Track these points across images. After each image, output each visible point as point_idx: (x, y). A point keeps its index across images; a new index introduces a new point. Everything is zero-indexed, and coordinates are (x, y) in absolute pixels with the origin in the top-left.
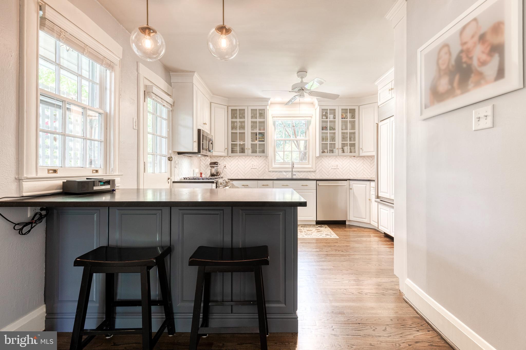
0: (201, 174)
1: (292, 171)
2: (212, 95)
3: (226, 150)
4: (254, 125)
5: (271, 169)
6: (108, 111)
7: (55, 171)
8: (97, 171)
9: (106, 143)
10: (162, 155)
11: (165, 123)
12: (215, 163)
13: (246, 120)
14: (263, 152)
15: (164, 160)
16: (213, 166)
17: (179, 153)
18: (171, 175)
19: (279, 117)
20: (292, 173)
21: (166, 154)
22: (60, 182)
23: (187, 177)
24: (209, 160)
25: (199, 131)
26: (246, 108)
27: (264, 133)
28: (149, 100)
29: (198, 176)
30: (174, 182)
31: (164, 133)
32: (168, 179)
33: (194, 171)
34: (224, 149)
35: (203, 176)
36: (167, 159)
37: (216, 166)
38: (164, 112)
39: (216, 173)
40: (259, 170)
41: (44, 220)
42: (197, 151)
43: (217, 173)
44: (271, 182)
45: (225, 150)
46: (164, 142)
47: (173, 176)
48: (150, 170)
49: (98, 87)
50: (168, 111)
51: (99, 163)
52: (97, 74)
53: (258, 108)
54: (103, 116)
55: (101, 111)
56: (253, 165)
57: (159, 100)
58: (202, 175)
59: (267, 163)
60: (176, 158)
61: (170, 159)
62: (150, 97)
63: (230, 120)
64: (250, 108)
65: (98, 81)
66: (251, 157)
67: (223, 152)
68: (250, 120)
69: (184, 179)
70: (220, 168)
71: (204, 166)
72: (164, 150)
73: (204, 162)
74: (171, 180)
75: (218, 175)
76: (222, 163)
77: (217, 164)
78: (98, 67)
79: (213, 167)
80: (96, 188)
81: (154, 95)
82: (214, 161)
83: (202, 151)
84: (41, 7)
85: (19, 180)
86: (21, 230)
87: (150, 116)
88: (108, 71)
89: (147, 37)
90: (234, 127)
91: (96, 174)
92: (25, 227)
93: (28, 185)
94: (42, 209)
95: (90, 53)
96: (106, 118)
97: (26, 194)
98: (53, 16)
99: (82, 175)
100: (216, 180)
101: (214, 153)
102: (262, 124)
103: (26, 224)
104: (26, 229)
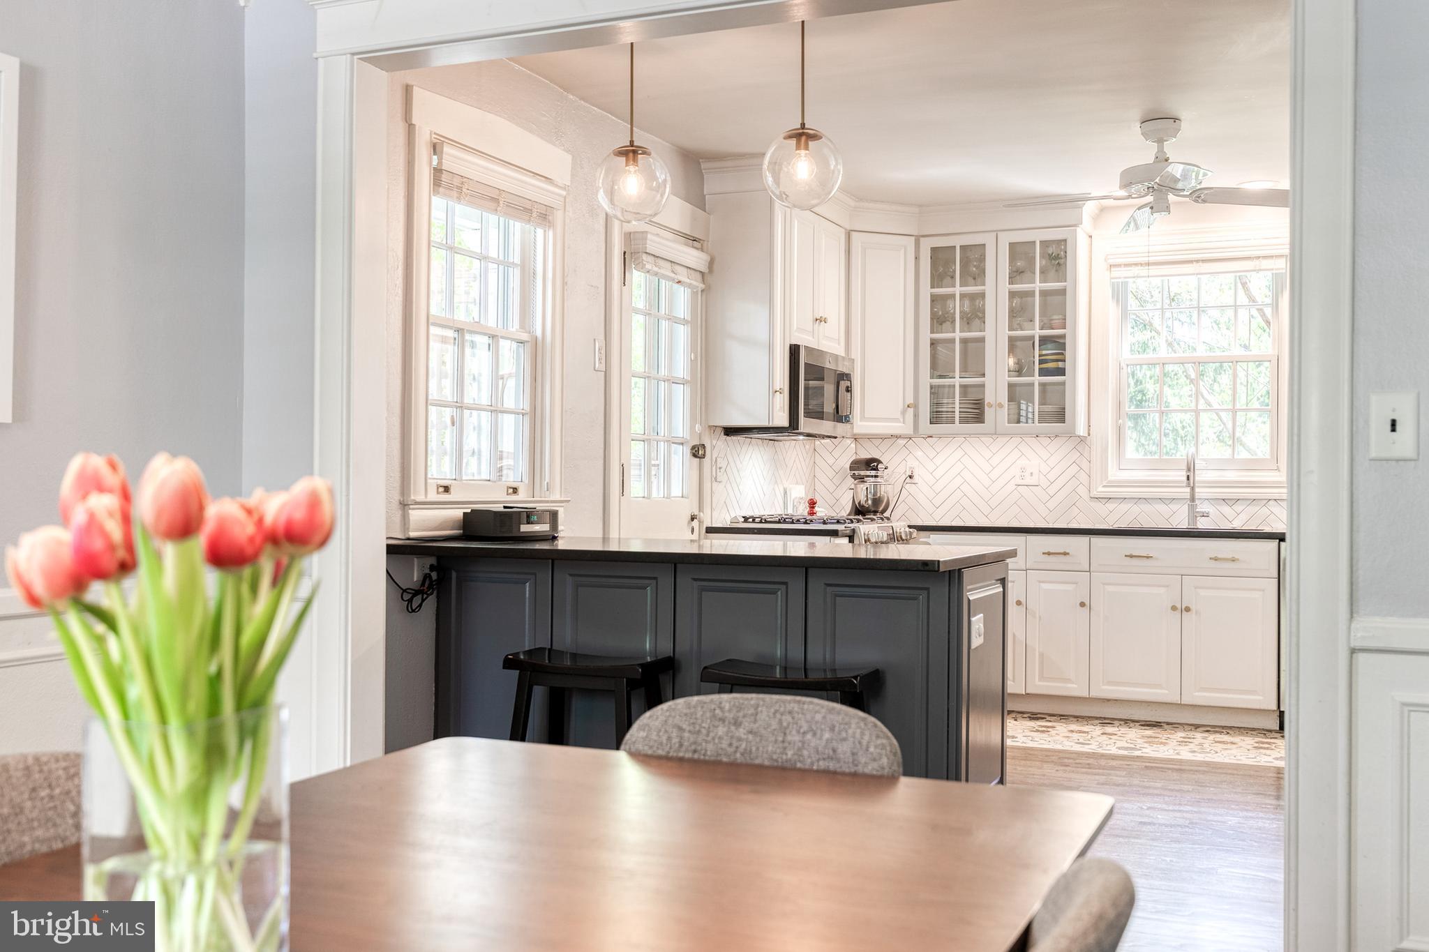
0: (812, 504)
1: (1193, 499)
2: (852, 203)
3: (911, 411)
4: (1019, 310)
5: (1100, 490)
6: (539, 333)
7: (447, 489)
8: (515, 490)
9: (534, 417)
10: (672, 441)
11: (682, 333)
12: (871, 464)
13: (989, 288)
14: (1060, 416)
15: (680, 456)
16: (863, 473)
17: (730, 431)
18: (701, 509)
19: (1136, 264)
20: (1192, 508)
21: (687, 436)
22: (458, 513)
23: (756, 513)
24: (848, 453)
25: (794, 351)
26: (988, 240)
27: (1063, 336)
28: (635, 276)
29: (803, 511)
30: (710, 530)
31: (681, 368)
32: (693, 519)
33: (785, 493)
34: (901, 407)
35: (821, 511)
36: (688, 451)
37: (873, 473)
38: (681, 301)
39: (870, 502)
40: (1052, 490)
41: (436, 590)
42: (786, 423)
43: (877, 501)
44: (1083, 540)
45: (904, 413)
46: (681, 395)
47: (707, 510)
48: (636, 488)
49: (517, 272)
50: (694, 294)
52: (516, 242)
53: (1037, 236)
54: (528, 346)
55: (525, 337)
56: (1023, 470)
57: (666, 269)
58: (817, 509)
59: (1085, 465)
60: (718, 446)
61: (698, 452)
62: (640, 266)
63: (926, 291)
64: (1006, 240)
65: (517, 260)
66: (1016, 440)
67: (896, 420)
68: (1005, 287)
69: (746, 519)
70: (888, 484)
71: (831, 474)
72: (681, 424)
73: (831, 461)
74: (701, 524)
75: (881, 509)
76: (895, 464)
77: (876, 469)
78: (517, 227)
79: (861, 479)
80: (525, 528)
81: (650, 259)
82: (865, 455)
83: (805, 424)
84: (435, 148)
85: (404, 505)
86: (410, 601)
87: (638, 322)
88: (540, 232)
89: (632, 168)
90: (940, 319)
91: (514, 498)
92: (414, 595)
93: (415, 515)
94: (432, 568)
95: (509, 205)
96: (535, 350)
97: (413, 534)
98: (453, 159)
99: (494, 499)
100: (852, 526)
101: (860, 425)
102: (1057, 303)
103: (415, 593)
104: (416, 603)
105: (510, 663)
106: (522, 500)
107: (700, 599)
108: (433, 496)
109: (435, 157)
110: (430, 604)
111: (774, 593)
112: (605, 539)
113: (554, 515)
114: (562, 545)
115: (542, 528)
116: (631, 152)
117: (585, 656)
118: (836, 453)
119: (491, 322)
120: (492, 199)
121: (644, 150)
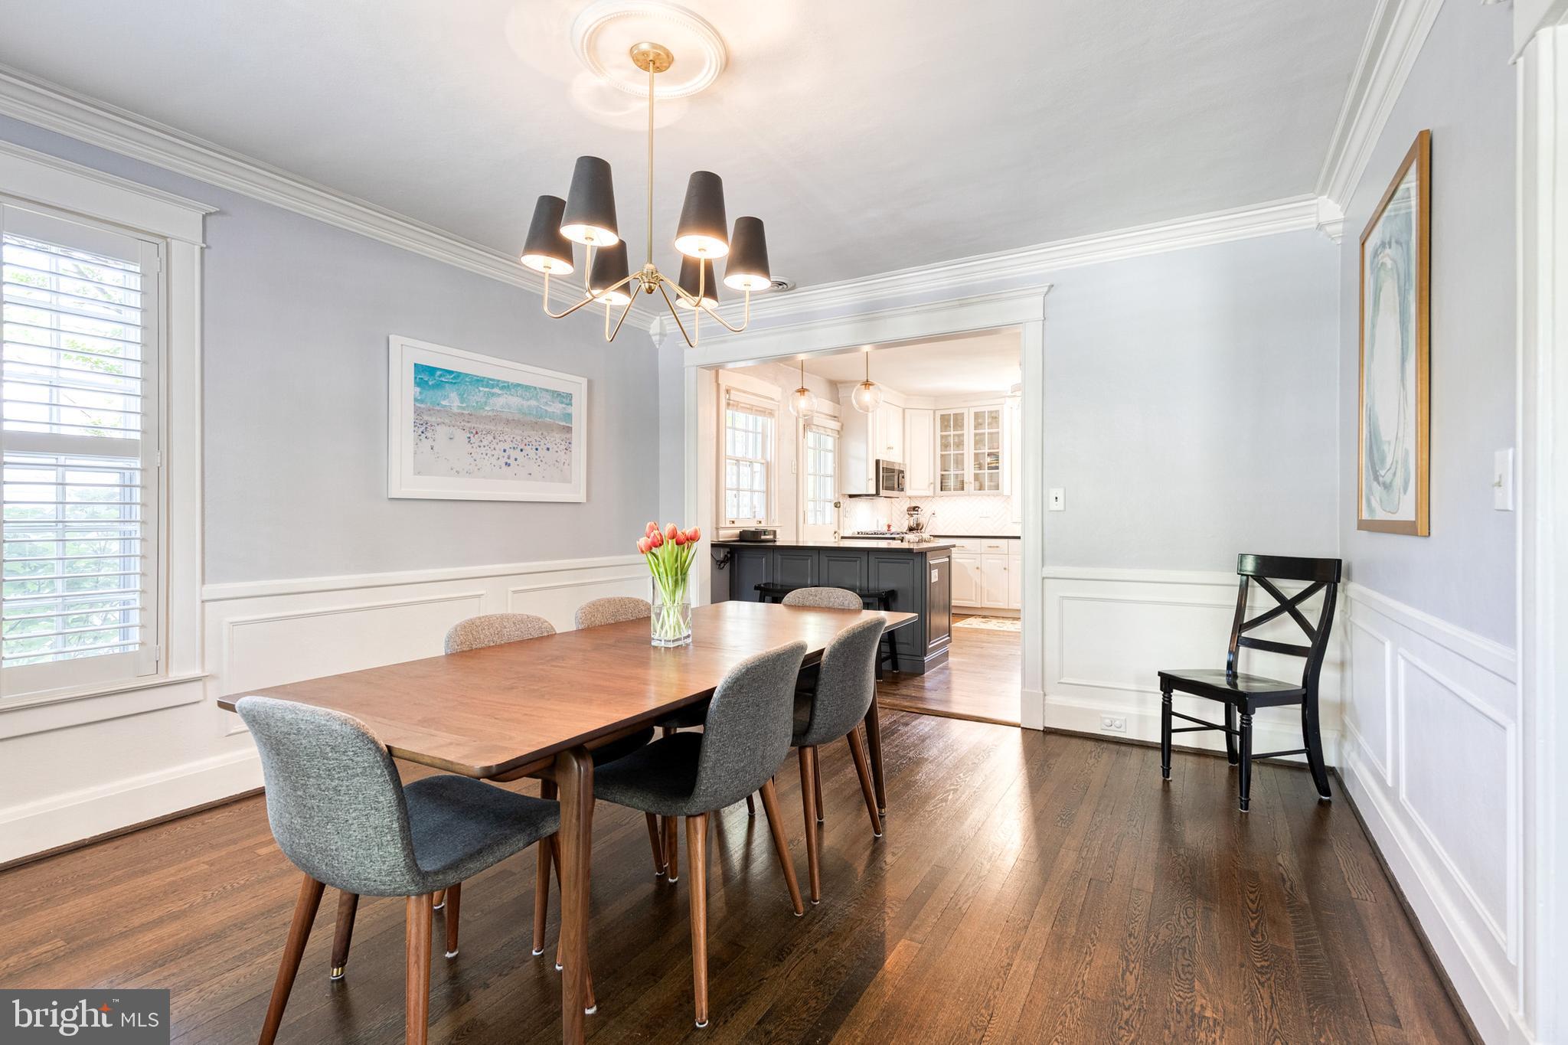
0: (889, 526)
2: (906, 397)
3: (932, 485)
4: (979, 441)
5: (1016, 519)
6: (769, 460)
7: (733, 522)
8: (760, 522)
9: (768, 492)
10: (825, 501)
11: (830, 456)
12: (915, 509)
13: (965, 432)
14: (997, 487)
15: (830, 507)
16: (912, 512)
17: (851, 496)
18: (839, 528)
21: (832, 498)
22: (738, 531)
23: (863, 531)
24: (907, 504)
25: (877, 462)
26: (965, 411)
27: (998, 452)
28: (810, 435)
29: (885, 529)
30: (843, 538)
31: (830, 470)
32: (835, 533)
33: (878, 521)
34: (928, 484)
35: (893, 530)
36: (833, 505)
37: (916, 512)
38: (830, 443)
39: (914, 525)
40: (995, 519)
41: (729, 561)
42: (874, 493)
43: (918, 525)
44: (1005, 541)
45: (929, 487)
46: (830, 482)
47: (842, 529)
48: (810, 520)
49: (760, 435)
50: (835, 440)
51: (761, 514)
52: (760, 424)
53: (986, 409)
54: (765, 465)
55: (763, 461)
56: (983, 510)
57: (822, 431)
58: (891, 528)
59: (1009, 508)
60: (847, 503)
61: (837, 505)
62: (811, 430)
63: (939, 433)
64: (973, 411)
65: (760, 430)
66: (980, 497)
67: (926, 490)
68: (973, 431)
69: (858, 533)
70: (923, 517)
71: (899, 513)
72: (830, 494)
73: (897, 507)
74: (839, 535)
75: (919, 528)
76: (926, 509)
77: (918, 511)
78: (760, 419)
79: (911, 515)
80: (763, 537)
81: (815, 427)
82: (914, 505)
83: (883, 492)
84: (728, 391)
85: (717, 529)
86: (720, 565)
87: (811, 453)
88: (769, 420)
89: (802, 397)
90: (945, 446)
91: (760, 525)
93: (722, 532)
94: (728, 553)
95: (756, 410)
96: (768, 466)
97: (721, 540)
98: (734, 395)
99: (751, 525)
100: (902, 536)
101: (909, 491)
102: (994, 437)
103: (722, 562)
104: (722, 565)
105: (756, 588)
106: (762, 526)
107: (828, 563)
108: (728, 525)
109: (728, 395)
110: (727, 566)
111: (856, 561)
112: (797, 541)
113: (775, 533)
114: (778, 544)
115: (770, 537)
116: (802, 391)
117: (785, 586)
118: (901, 504)
119: (750, 456)
120: (751, 409)
121: (807, 390)
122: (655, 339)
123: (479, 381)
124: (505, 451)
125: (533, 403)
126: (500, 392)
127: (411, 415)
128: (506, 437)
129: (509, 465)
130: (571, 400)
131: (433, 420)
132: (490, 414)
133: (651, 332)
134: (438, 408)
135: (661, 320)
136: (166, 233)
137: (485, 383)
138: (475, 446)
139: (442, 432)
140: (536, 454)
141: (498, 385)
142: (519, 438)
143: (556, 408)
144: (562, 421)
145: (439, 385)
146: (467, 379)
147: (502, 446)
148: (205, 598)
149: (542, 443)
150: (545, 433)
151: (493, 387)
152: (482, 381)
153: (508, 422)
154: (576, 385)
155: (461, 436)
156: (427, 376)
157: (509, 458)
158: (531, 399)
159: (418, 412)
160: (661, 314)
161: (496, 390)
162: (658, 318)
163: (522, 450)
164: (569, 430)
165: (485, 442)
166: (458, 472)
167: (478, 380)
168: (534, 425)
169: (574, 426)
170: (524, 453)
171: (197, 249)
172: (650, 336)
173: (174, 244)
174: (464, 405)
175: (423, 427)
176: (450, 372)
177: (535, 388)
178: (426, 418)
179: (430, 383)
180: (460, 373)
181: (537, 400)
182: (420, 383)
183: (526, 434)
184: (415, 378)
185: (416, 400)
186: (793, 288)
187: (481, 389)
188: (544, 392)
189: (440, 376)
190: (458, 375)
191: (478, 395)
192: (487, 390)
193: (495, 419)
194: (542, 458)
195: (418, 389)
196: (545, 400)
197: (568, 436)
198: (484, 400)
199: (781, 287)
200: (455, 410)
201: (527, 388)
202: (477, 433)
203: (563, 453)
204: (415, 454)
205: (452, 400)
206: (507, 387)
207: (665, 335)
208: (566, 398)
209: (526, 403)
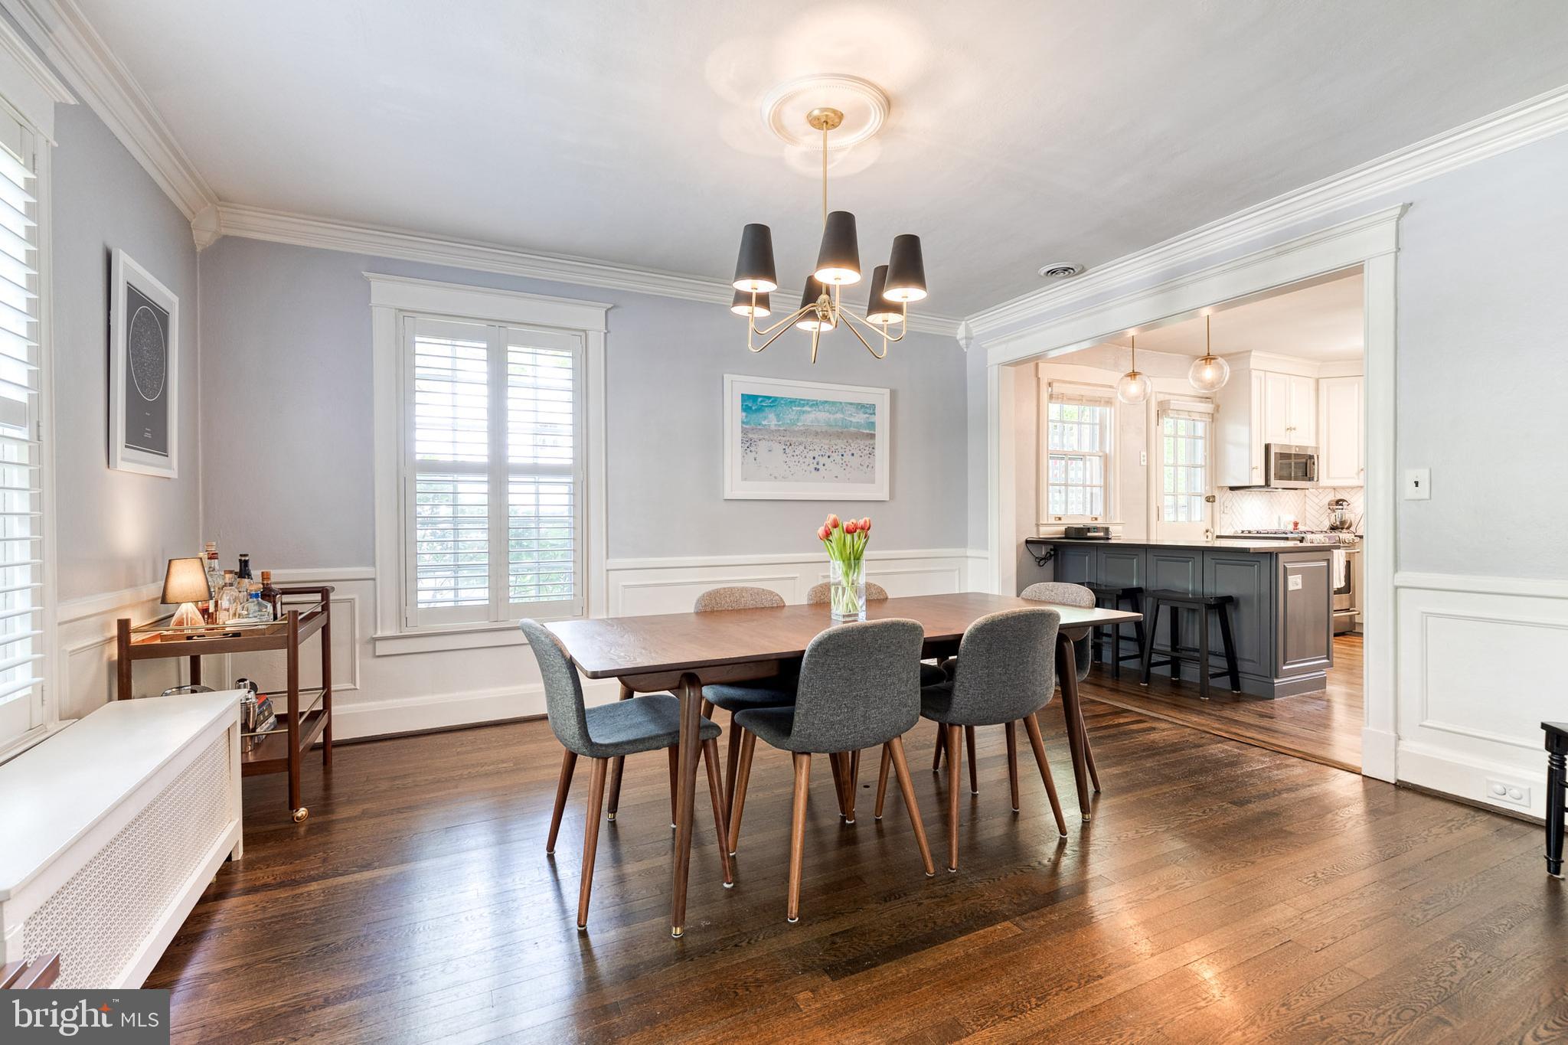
0: (1296, 524)
2: (1319, 367)
6: (1108, 452)
7: (1060, 519)
8: (1096, 519)
9: (1106, 487)
10: (1192, 495)
11: (1199, 443)
12: (1338, 502)
15: (1199, 503)
16: (1335, 507)
17: (1232, 489)
18: (1213, 526)
21: (1203, 492)
22: (1063, 528)
23: (1252, 529)
24: (1326, 497)
25: (1267, 447)
28: (1167, 421)
29: (1291, 527)
30: (1218, 537)
31: (1198, 460)
32: (1207, 531)
33: (1279, 518)
35: (1301, 528)
36: (1204, 499)
37: (1341, 507)
38: (1200, 428)
39: (1338, 523)
41: (1053, 558)
42: (1264, 484)
43: (1343, 523)
46: (1198, 473)
47: (1217, 527)
48: (1168, 517)
49: (1098, 427)
50: (1206, 425)
51: (1098, 510)
52: (1095, 414)
54: (1103, 458)
55: (1101, 454)
57: (1185, 415)
58: (1299, 527)
60: (1224, 496)
61: (1210, 499)
62: (1168, 416)
65: (1098, 421)
67: (1353, 478)
69: (1243, 532)
70: (1351, 513)
71: (1316, 508)
72: (1201, 485)
73: (1317, 501)
74: (1213, 534)
75: (1346, 527)
76: (1354, 503)
77: (1341, 505)
78: (1097, 409)
79: (1334, 511)
80: (1089, 534)
81: (1176, 412)
82: (1339, 497)
83: (1274, 482)
84: (1050, 384)
85: (1038, 525)
86: (1039, 562)
87: (1168, 441)
88: (1108, 409)
89: (1134, 381)
91: (1095, 522)
92: (1041, 560)
93: (1043, 529)
94: (1051, 550)
95: (1087, 400)
96: (1106, 460)
97: (1039, 537)
98: (1057, 388)
99: (1079, 522)
101: (1324, 481)
103: (1042, 559)
104: (1042, 563)
106: (1100, 523)
107: (1157, 563)
108: (1052, 522)
109: (1050, 389)
110: (1050, 564)
112: (1148, 540)
113: (1107, 530)
114: (1110, 542)
115: (1101, 534)
116: (1133, 375)
118: (1320, 497)
119: (1084, 449)
120: (1080, 400)
121: (1139, 374)
122: (962, 343)
123: (793, 402)
124: (814, 458)
125: (839, 416)
126: (809, 409)
127: (738, 435)
128: (815, 447)
129: (818, 470)
130: (874, 410)
131: (755, 436)
132: (801, 428)
133: (958, 337)
134: (759, 427)
135: (967, 325)
136: (584, 327)
137: (797, 403)
138: (790, 455)
139: (763, 445)
140: (842, 460)
141: (807, 404)
142: (826, 447)
143: (860, 418)
144: (866, 429)
145: (760, 410)
146: (782, 402)
147: (812, 454)
148: (608, 568)
149: (848, 452)
150: (850, 441)
151: (804, 406)
152: (795, 402)
153: (817, 434)
154: (880, 398)
155: (778, 448)
156: (752, 404)
157: (818, 464)
158: (837, 413)
159: (744, 432)
160: (966, 318)
161: (807, 408)
162: (963, 323)
163: (829, 457)
164: (872, 436)
165: (797, 452)
166: (775, 478)
167: (791, 402)
168: (839, 435)
169: (878, 432)
170: (831, 459)
171: (602, 334)
172: (957, 341)
173: (590, 333)
174: (780, 423)
175: (748, 443)
176: (769, 398)
177: (841, 403)
178: (750, 436)
179: (754, 408)
180: (777, 398)
181: (843, 414)
182: (746, 409)
183: (833, 442)
184: (742, 405)
185: (743, 422)
186: (1083, 270)
187: (794, 408)
188: (849, 406)
189: (762, 401)
190: (775, 399)
191: (791, 414)
192: (799, 408)
193: (805, 432)
194: (847, 463)
195: (744, 414)
196: (850, 412)
197: (871, 442)
198: (796, 417)
199: (1067, 273)
200: (773, 427)
201: (834, 403)
202: (791, 445)
203: (867, 457)
204: (743, 463)
205: (771, 420)
206: (815, 404)
207: (971, 339)
208: (870, 409)
209: (832, 417)
